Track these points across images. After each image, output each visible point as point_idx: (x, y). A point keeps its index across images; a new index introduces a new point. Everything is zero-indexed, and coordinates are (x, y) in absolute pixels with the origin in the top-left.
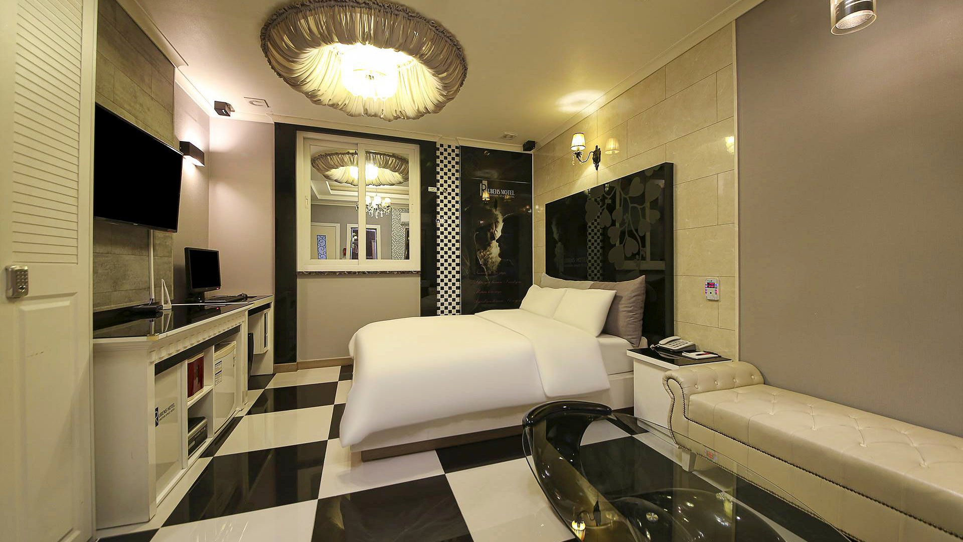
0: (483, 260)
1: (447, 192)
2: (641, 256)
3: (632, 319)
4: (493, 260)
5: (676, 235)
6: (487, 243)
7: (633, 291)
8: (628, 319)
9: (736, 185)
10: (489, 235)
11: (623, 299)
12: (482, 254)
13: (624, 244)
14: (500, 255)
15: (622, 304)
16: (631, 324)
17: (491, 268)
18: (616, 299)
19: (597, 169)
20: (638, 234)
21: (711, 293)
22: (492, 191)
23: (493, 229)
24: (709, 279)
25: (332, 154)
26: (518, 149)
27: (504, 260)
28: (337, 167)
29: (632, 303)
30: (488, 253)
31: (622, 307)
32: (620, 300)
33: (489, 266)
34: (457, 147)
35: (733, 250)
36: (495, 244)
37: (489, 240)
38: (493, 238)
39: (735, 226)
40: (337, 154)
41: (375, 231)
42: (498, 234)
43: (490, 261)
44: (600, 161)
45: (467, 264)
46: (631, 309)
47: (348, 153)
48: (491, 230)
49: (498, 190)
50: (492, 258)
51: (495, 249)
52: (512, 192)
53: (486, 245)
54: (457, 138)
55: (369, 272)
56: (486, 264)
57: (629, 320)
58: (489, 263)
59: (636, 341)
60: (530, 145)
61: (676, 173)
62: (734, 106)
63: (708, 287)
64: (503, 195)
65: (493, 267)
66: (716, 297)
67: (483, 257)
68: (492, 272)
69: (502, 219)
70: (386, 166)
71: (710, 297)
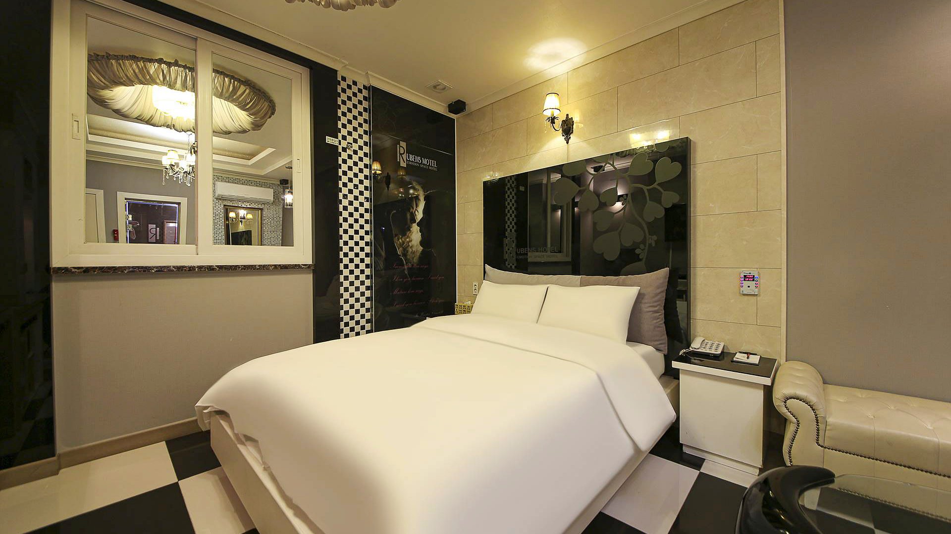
0: (401, 249)
1: (352, 149)
2: (647, 245)
3: (658, 320)
4: (414, 250)
5: (695, 222)
6: (407, 227)
7: (658, 288)
8: (655, 321)
9: (784, 168)
10: (408, 216)
11: (646, 297)
12: (400, 240)
13: (620, 231)
14: (422, 243)
15: (645, 303)
16: (659, 327)
17: (411, 259)
18: (640, 297)
19: (567, 143)
20: (644, 220)
21: (749, 287)
22: (412, 158)
23: (413, 209)
24: (747, 272)
25: (124, 58)
26: (439, 107)
27: (426, 249)
28: (129, 82)
29: (655, 302)
30: (407, 240)
31: (645, 307)
32: (643, 299)
33: (408, 257)
34: (365, 87)
35: (779, 239)
36: (415, 228)
37: (409, 221)
38: (413, 220)
39: (783, 212)
40: (134, 58)
41: (177, 206)
42: (419, 216)
43: (410, 250)
44: (572, 132)
45: (381, 255)
46: (656, 309)
47: (160, 61)
48: (411, 210)
49: (419, 158)
50: (411, 247)
51: (415, 235)
52: (434, 162)
53: (405, 230)
54: (369, 72)
55: (221, 267)
56: (405, 255)
57: (657, 322)
58: (409, 253)
59: (665, 346)
60: (458, 107)
61: (695, 151)
62: (782, 79)
63: (745, 280)
64: (424, 164)
65: (413, 258)
66: (756, 291)
67: (401, 245)
68: (413, 265)
69: (424, 196)
70: (230, 97)
71: (746, 290)
